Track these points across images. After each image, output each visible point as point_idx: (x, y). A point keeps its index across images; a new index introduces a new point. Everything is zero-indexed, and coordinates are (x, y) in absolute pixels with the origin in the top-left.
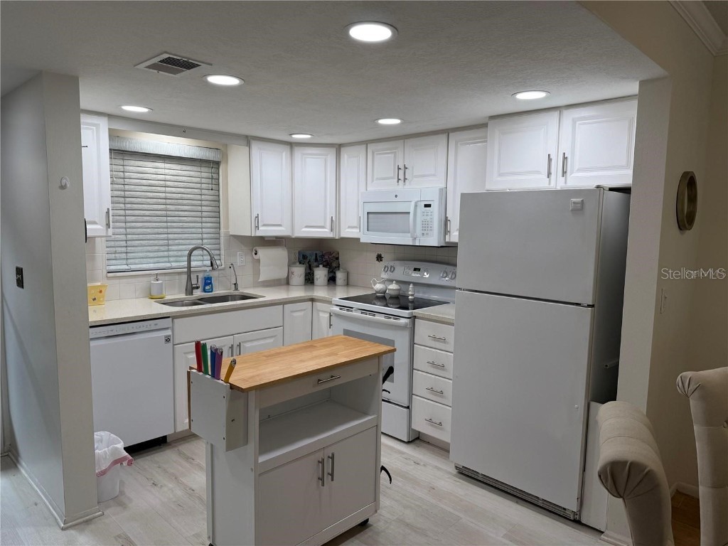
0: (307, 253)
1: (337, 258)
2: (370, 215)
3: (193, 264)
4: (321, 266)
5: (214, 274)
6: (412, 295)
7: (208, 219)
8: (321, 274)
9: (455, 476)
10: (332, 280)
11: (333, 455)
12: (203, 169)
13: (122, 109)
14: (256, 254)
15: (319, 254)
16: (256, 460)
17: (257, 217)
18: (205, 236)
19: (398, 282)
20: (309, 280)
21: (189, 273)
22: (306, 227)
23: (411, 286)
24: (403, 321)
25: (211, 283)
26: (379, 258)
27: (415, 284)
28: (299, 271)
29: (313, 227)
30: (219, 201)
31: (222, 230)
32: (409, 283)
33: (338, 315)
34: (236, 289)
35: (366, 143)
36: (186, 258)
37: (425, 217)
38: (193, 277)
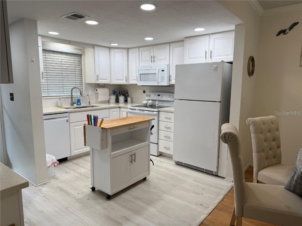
0: (116, 91)
1: (128, 93)
2: (141, 75)
3: (73, 94)
4: (122, 95)
5: (81, 98)
6: (157, 105)
7: (78, 77)
8: (122, 98)
9: (174, 165)
10: (126, 101)
11: (135, 153)
12: (76, 58)
13: (49, 33)
14: (97, 91)
15: (121, 91)
16: (111, 154)
17: (98, 76)
18: (77, 83)
19: (152, 100)
20: (117, 101)
21: (72, 98)
22: (116, 80)
23: (157, 101)
24: (155, 113)
25: (80, 102)
26: (144, 92)
28: (113, 97)
29: (118, 80)
30: (82, 70)
31: (83, 81)
32: (156, 100)
33: (130, 112)
34: (90, 104)
35: (139, 47)
36: (70, 92)
37: (162, 75)
38: (73, 99)
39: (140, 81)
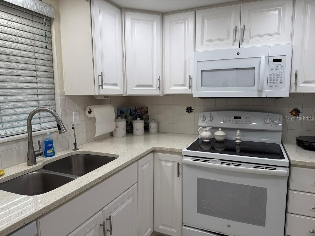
0: (124, 109)
2: (204, 73)
3: (34, 127)
4: (138, 119)
6: (239, 140)
7: (43, 80)
12: (35, 25)
14: (90, 112)
15: (133, 109)
17: (101, 75)
18: (41, 97)
19: (223, 129)
21: (30, 137)
23: (238, 132)
24: (279, 170)
25: (51, 147)
26: (189, 110)
27: (241, 130)
28: (122, 124)
30: (52, 61)
31: (57, 91)
32: (236, 130)
34: (76, 148)
36: (25, 122)
37: (274, 71)
38: (35, 141)
39: (202, 86)
